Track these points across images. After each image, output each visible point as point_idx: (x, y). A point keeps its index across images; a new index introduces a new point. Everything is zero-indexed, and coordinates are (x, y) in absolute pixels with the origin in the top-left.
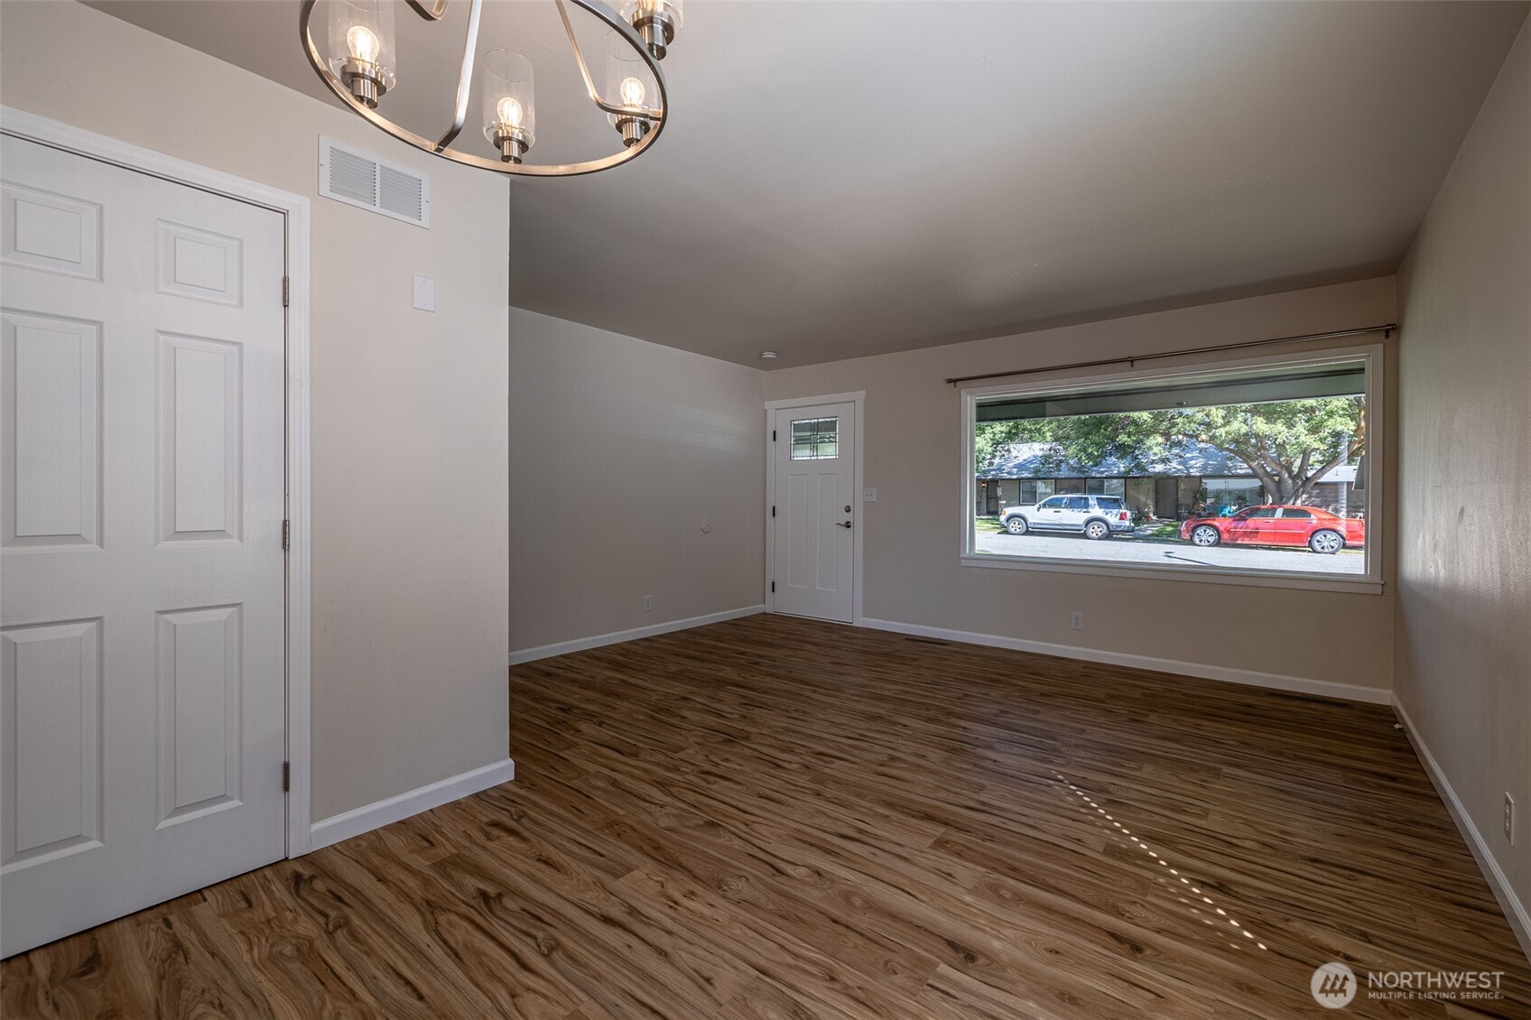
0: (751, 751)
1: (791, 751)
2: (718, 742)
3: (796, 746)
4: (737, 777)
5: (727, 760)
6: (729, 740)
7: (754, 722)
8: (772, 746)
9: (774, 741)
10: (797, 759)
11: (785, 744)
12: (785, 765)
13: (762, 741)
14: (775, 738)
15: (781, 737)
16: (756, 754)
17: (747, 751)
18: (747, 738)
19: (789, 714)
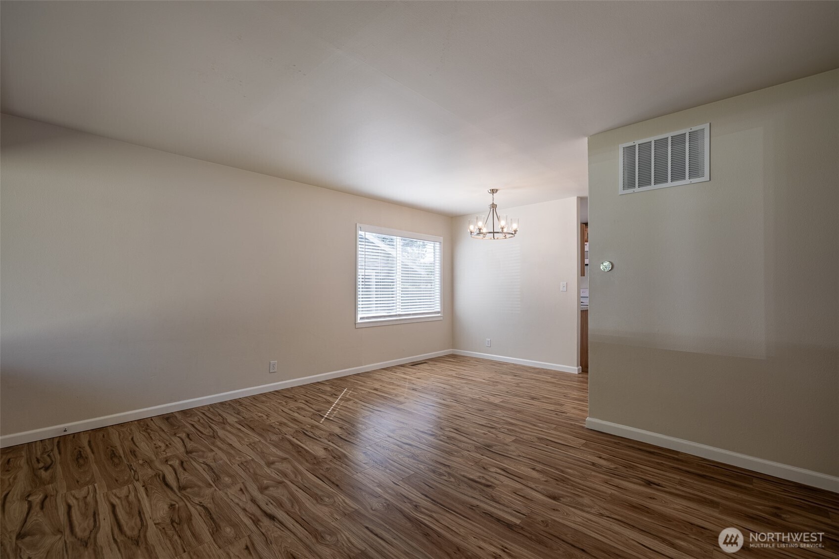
0: (472, 439)
1: (449, 438)
2: (495, 445)
3: (445, 441)
4: (477, 426)
5: (485, 434)
6: (488, 446)
7: (477, 462)
8: (460, 441)
9: (459, 445)
10: (446, 433)
11: (452, 442)
12: (452, 430)
13: (467, 445)
14: (459, 447)
15: (454, 447)
16: (469, 437)
17: (475, 438)
18: (476, 447)
19: (448, 470)
